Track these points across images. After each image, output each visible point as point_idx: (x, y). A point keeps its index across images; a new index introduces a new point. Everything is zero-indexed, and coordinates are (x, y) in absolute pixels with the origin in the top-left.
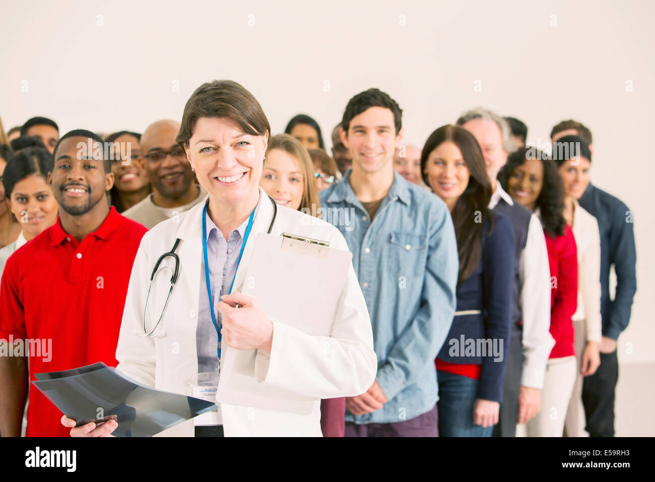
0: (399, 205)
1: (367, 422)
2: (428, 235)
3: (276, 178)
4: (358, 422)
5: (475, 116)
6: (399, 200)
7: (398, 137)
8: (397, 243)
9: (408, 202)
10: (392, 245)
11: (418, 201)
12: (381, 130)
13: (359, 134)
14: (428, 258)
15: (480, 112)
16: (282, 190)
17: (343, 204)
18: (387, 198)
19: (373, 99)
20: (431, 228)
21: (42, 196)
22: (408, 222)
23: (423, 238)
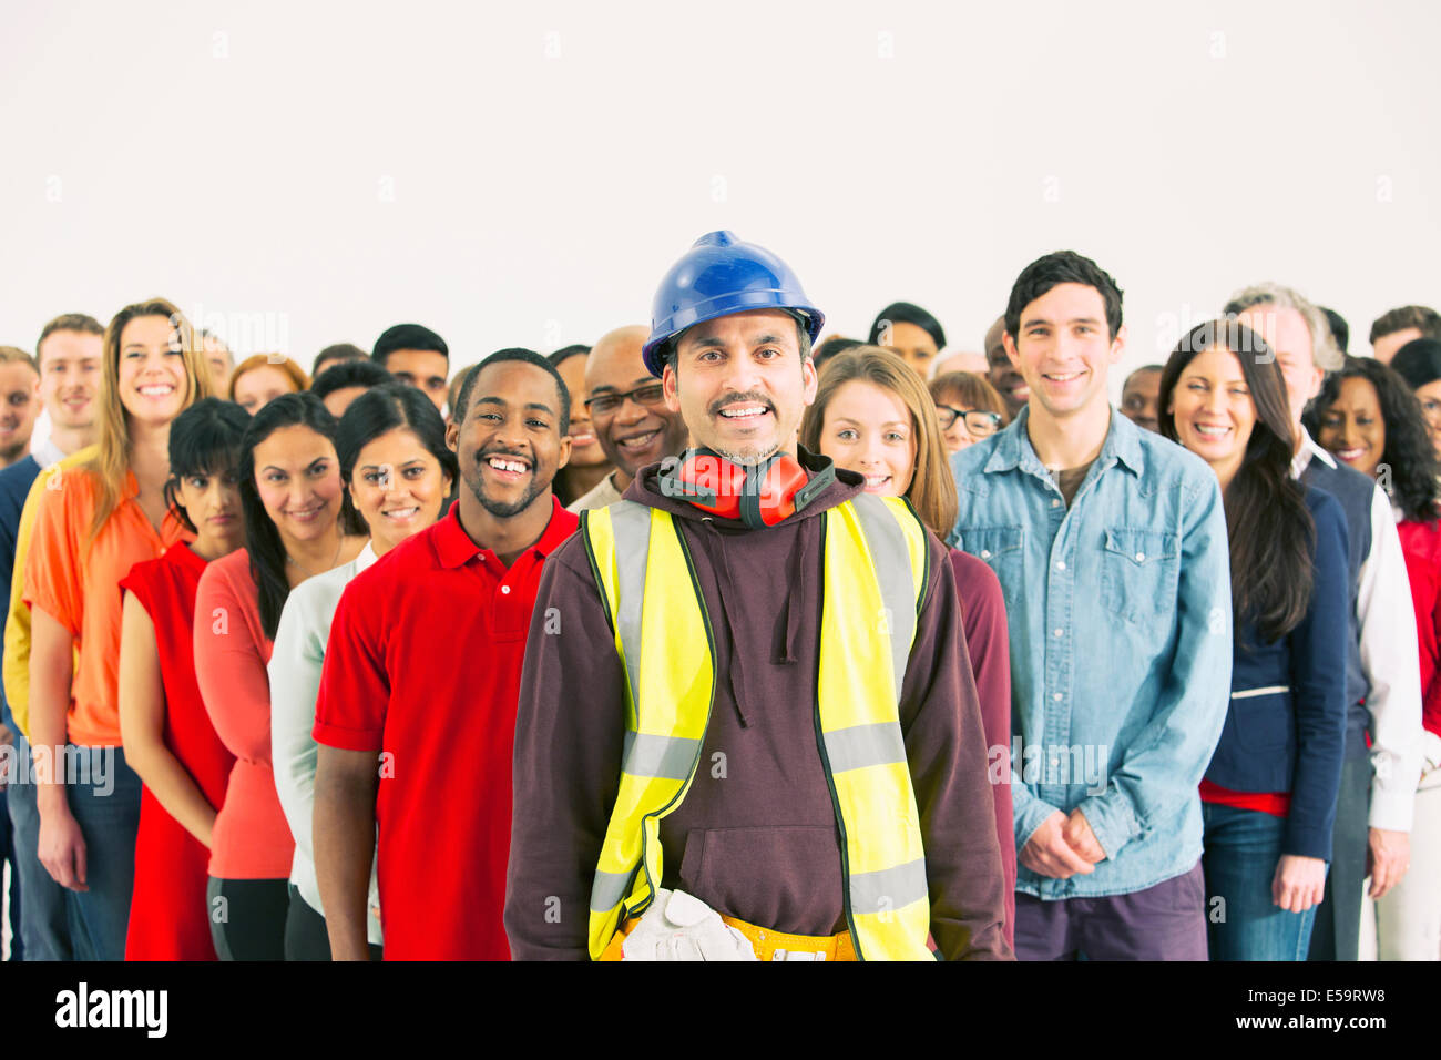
0: (1121, 474)
1: (1064, 897)
2: (1181, 532)
3: (858, 437)
4: (1046, 897)
5: (1261, 299)
6: (1121, 465)
7: (1115, 344)
8: (1118, 550)
9: (1140, 470)
10: (1108, 554)
11: (1159, 466)
12: (1081, 327)
13: (1037, 336)
14: (1183, 577)
15: (1271, 291)
16: (871, 458)
17: (1014, 477)
18: (1098, 460)
19: (1062, 267)
20: (1184, 521)
21: (414, 471)
22: (1139, 509)
23: (1169, 538)
